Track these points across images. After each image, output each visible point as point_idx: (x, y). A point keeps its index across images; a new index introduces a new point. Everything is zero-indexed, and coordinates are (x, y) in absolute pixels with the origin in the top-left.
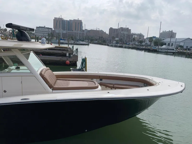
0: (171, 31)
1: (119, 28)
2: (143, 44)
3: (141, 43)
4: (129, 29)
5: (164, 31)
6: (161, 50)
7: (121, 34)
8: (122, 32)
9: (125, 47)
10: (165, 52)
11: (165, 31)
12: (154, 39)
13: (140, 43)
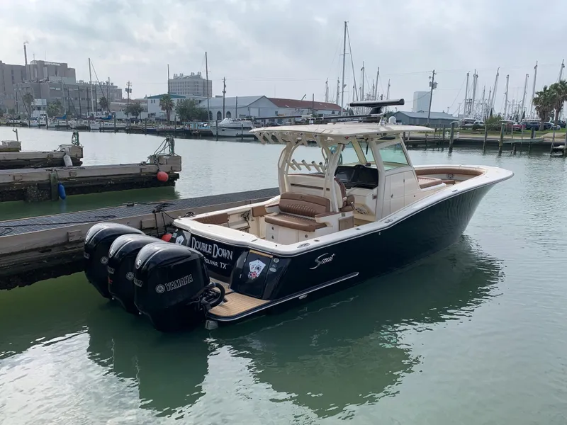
0: (196, 74)
1: (29, 63)
2: (143, 115)
3: (137, 115)
4: (68, 67)
5: (179, 75)
6: (223, 130)
7: (52, 84)
8: (54, 79)
9: (102, 129)
10: (237, 136)
11: (181, 75)
12: (175, 101)
13: (133, 115)
